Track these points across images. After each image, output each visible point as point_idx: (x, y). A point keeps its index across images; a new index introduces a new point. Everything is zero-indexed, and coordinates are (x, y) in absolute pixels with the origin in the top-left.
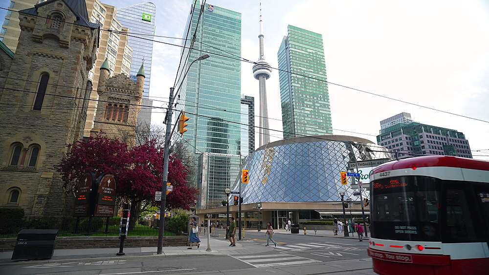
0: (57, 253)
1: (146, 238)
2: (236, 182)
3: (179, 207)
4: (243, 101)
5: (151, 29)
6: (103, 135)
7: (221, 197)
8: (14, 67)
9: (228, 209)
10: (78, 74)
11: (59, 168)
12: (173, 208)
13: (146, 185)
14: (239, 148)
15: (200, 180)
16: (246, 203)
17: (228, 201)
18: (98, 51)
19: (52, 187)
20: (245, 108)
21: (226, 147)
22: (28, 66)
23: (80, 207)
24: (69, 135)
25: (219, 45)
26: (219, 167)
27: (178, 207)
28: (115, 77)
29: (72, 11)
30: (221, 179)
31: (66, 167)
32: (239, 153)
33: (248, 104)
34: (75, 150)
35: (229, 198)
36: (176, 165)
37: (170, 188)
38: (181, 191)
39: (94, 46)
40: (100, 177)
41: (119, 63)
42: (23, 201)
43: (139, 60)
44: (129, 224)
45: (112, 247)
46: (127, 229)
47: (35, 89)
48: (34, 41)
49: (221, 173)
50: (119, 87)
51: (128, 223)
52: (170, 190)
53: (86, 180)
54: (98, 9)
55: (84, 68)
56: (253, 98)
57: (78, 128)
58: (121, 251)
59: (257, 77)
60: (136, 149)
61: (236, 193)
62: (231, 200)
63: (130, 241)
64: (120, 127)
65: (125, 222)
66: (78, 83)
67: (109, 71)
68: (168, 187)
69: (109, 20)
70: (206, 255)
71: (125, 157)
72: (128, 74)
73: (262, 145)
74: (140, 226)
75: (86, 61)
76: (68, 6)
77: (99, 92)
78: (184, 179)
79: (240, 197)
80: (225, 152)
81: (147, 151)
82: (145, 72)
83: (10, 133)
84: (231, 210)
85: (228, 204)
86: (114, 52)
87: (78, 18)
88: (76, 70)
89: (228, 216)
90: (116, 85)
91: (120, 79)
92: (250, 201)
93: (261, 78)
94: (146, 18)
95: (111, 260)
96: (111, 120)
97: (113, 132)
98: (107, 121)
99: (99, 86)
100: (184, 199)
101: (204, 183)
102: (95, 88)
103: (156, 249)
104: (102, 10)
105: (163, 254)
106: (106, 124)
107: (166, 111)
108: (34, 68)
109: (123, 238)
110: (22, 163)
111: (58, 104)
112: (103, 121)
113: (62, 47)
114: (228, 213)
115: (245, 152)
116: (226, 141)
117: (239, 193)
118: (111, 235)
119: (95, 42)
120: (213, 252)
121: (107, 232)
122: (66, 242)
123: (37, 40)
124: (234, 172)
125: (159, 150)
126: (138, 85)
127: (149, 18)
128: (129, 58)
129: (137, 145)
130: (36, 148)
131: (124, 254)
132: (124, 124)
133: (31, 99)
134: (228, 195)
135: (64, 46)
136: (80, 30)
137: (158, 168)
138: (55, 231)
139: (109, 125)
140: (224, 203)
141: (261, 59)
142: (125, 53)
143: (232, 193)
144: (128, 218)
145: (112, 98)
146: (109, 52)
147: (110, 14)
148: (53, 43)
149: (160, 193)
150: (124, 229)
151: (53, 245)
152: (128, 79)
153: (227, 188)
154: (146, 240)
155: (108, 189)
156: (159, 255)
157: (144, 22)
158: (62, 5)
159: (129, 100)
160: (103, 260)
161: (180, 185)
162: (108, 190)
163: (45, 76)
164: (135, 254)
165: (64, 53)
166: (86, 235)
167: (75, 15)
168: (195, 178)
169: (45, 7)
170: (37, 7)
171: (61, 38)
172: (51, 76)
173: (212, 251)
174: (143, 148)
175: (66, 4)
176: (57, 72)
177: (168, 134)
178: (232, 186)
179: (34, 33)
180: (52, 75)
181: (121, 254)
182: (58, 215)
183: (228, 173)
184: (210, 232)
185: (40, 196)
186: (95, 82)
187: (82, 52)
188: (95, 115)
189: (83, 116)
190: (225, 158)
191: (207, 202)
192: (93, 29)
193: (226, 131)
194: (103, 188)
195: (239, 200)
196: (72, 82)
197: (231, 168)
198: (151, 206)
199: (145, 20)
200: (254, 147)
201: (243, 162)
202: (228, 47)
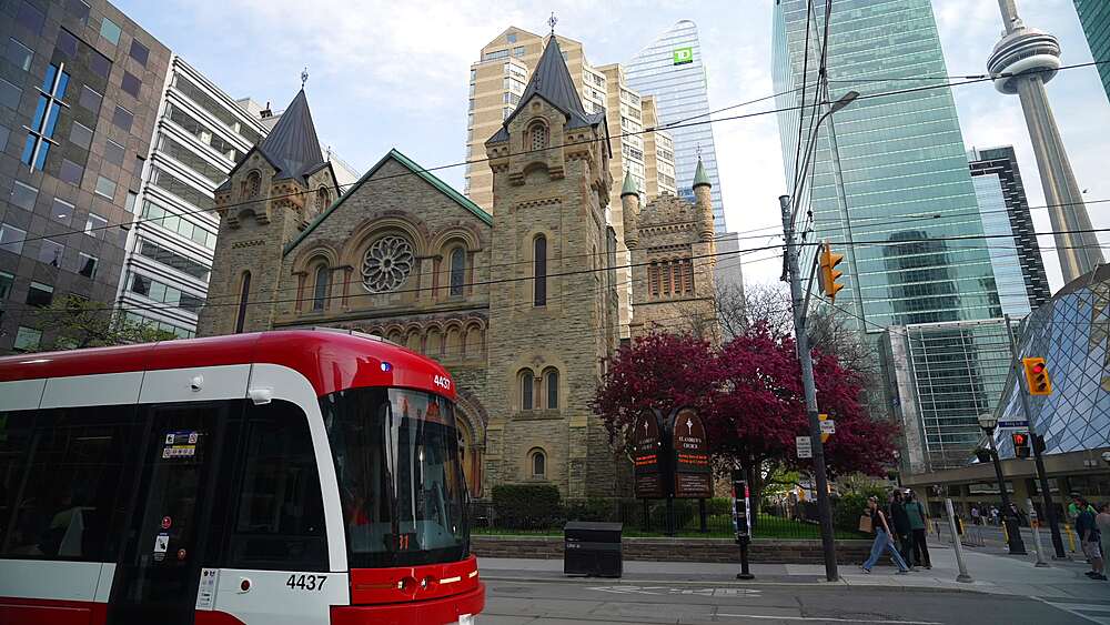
0: (628, 566)
1: (793, 544)
2: (1007, 393)
3: (856, 469)
4: (976, 167)
5: (698, 77)
6: (659, 330)
7: (965, 439)
8: (495, 240)
9: (999, 470)
10: (589, 222)
11: (595, 406)
12: (841, 473)
13: (767, 424)
14: (995, 298)
15: (893, 398)
16: (1056, 451)
17: (993, 448)
18: (611, 164)
19: (589, 442)
20: (990, 184)
21: (951, 301)
22: (514, 230)
23: (646, 479)
24: (598, 341)
25: (872, 46)
26: (943, 358)
27: (851, 470)
28: (651, 205)
29: (556, 108)
30: (955, 389)
31: (607, 402)
32: (999, 312)
33: (995, 171)
34: (615, 369)
35: (995, 437)
36: (826, 368)
37: (827, 427)
38: (853, 430)
39: (604, 157)
40: (671, 416)
41: (652, 171)
42: (552, 473)
43: (687, 153)
44: (751, 512)
45: (722, 561)
46: (749, 524)
47: (530, 271)
48: (515, 185)
49: (953, 373)
50: (663, 224)
51: (748, 510)
52: (829, 431)
53: (646, 425)
54: (592, 83)
55: (596, 206)
56: (1009, 151)
57: (610, 325)
58: (745, 569)
59: (1010, 84)
60: (727, 347)
61: (1017, 424)
62: (1002, 444)
63: (758, 550)
64: (684, 305)
65: (741, 507)
66: (593, 239)
67: (637, 196)
68: (822, 424)
69: (614, 95)
70: (960, 591)
71: (711, 368)
72: (673, 191)
73: (1076, 275)
74: (766, 516)
75: (596, 192)
76: (547, 101)
77: (629, 244)
78: (854, 399)
79: (1033, 436)
80: (954, 316)
81: (755, 348)
82: (708, 174)
83: (512, 355)
84: (1008, 471)
85: (995, 456)
86: (637, 154)
87: (568, 117)
88: (584, 213)
89: (1003, 488)
90: (657, 221)
91: (663, 206)
92: (1068, 445)
93: (1023, 85)
94: (681, 58)
95: (729, 587)
96: (662, 296)
97: (672, 318)
98: (656, 299)
99: (626, 232)
100: (865, 450)
101: (908, 406)
102: (620, 238)
103: (822, 570)
104: (598, 79)
105: (841, 582)
106: (656, 306)
107: (781, 251)
108: (522, 231)
109: (744, 542)
110: (538, 404)
111: (569, 287)
112: (647, 301)
113: (553, 179)
114: (1001, 480)
115: (1017, 305)
116: (948, 288)
117: (1025, 424)
118: (715, 536)
119: (603, 150)
120: (978, 584)
121: (704, 530)
122: (637, 547)
123: (516, 182)
124: (992, 367)
125: (779, 342)
126: (699, 208)
127: (688, 54)
128: (668, 155)
129: (730, 339)
130: (553, 373)
131: (752, 577)
132: (691, 297)
133: (529, 288)
134: (990, 431)
135: (557, 176)
136: (575, 137)
137: (787, 382)
138: (618, 527)
139: (661, 305)
140: (984, 455)
141: (1010, 30)
142: (657, 148)
143: (1002, 424)
144: (747, 499)
145: (656, 248)
146: (630, 157)
147: (614, 81)
148: (540, 178)
149: (808, 439)
150: (742, 521)
151: (619, 553)
152: (677, 202)
153: (982, 412)
154: (793, 548)
155: (691, 440)
156: (830, 583)
157: (682, 66)
158: (538, 104)
159: (688, 245)
160: (715, 587)
161: (848, 418)
162: (691, 443)
163: (541, 240)
164: (775, 578)
165: (560, 189)
166: (665, 535)
167: (563, 112)
168: (878, 396)
169: (516, 120)
170: (505, 125)
171: (550, 164)
172: (548, 238)
173: (976, 583)
174: (743, 343)
175: (544, 99)
176: (556, 228)
177: (798, 303)
178: (993, 404)
179: (511, 172)
180: (550, 235)
181: (745, 575)
182: (610, 495)
183: (973, 372)
184: (960, 532)
185: (575, 461)
186: (618, 225)
187: (587, 176)
188: (630, 291)
189: (613, 298)
190: (955, 333)
191: (925, 454)
192: (595, 126)
193: (940, 260)
194: (681, 439)
195: (1031, 445)
196: (583, 240)
197: (982, 356)
198: (785, 473)
199: (680, 63)
200: (1046, 286)
201: (1018, 334)
202: (897, 42)
